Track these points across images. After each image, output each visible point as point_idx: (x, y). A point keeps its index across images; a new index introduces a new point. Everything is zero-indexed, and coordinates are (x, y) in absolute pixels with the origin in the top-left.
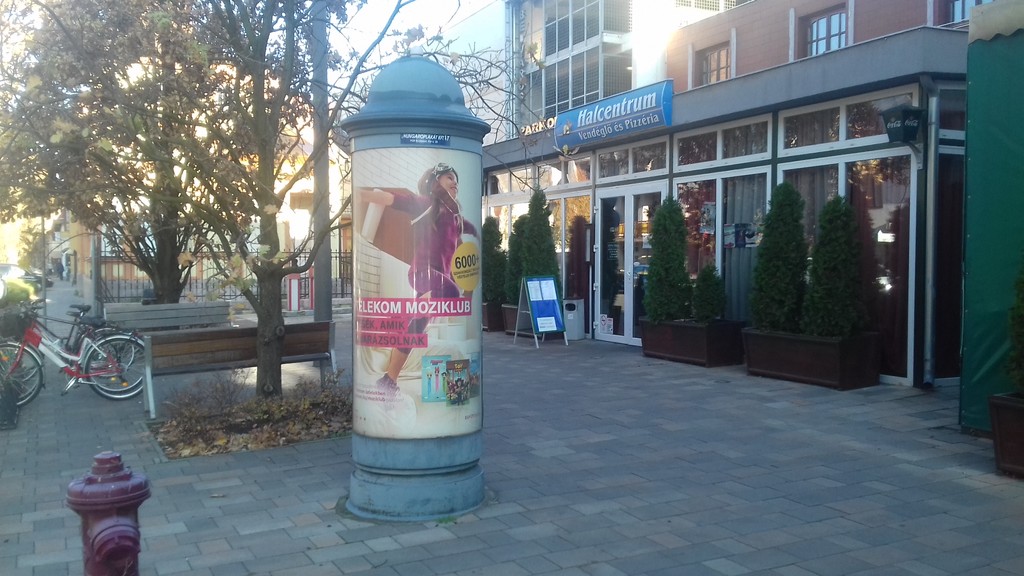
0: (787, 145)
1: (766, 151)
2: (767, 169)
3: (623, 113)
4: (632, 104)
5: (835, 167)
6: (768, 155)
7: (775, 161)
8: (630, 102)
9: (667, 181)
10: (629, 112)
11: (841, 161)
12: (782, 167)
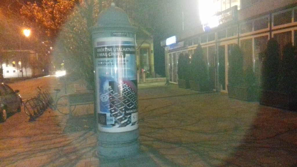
0: (275, 25)
1: (268, 27)
2: (268, 34)
3: (222, 18)
4: (225, 15)
5: (290, 32)
6: (268, 29)
7: (271, 31)
8: (224, 14)
9: (237, 39)
10: (224, 17)
11: (292, 30)
12: (273, 33)
